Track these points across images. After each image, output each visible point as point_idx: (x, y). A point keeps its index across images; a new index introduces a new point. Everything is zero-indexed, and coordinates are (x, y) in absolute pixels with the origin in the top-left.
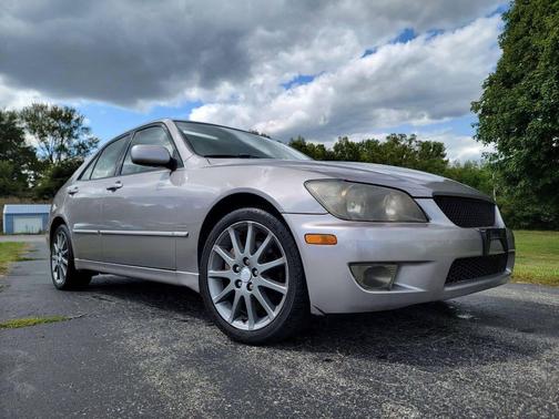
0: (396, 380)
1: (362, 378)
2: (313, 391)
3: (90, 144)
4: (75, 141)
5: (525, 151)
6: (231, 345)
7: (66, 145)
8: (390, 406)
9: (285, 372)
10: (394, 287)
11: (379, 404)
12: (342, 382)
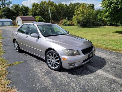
0: (73, 79)
1: (69, 78)
2: (63, 81)
3: (10, 3)
4: (6, 2)
5: (110, 11)
6: (51, 70)
7: (4, 3)
8: (72, 83)
9: (59, 77)
10: (75, 65)
11: (71, 83)
12: (67, 79)
